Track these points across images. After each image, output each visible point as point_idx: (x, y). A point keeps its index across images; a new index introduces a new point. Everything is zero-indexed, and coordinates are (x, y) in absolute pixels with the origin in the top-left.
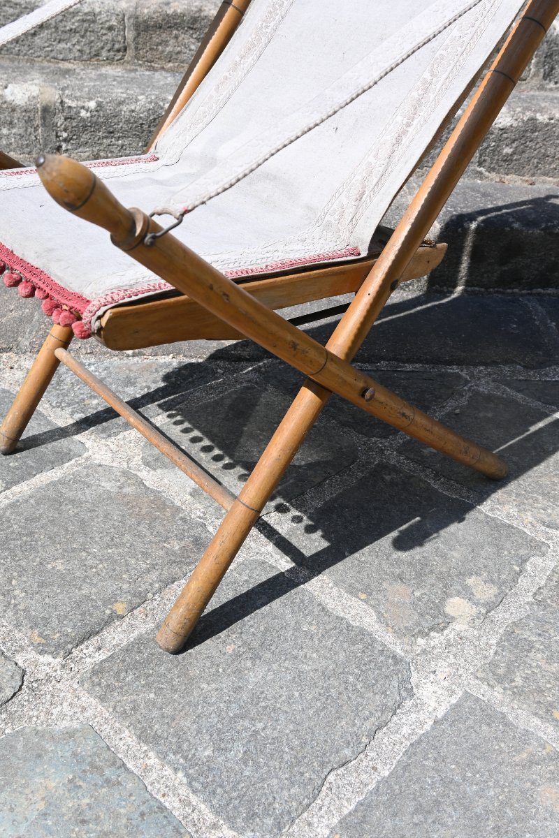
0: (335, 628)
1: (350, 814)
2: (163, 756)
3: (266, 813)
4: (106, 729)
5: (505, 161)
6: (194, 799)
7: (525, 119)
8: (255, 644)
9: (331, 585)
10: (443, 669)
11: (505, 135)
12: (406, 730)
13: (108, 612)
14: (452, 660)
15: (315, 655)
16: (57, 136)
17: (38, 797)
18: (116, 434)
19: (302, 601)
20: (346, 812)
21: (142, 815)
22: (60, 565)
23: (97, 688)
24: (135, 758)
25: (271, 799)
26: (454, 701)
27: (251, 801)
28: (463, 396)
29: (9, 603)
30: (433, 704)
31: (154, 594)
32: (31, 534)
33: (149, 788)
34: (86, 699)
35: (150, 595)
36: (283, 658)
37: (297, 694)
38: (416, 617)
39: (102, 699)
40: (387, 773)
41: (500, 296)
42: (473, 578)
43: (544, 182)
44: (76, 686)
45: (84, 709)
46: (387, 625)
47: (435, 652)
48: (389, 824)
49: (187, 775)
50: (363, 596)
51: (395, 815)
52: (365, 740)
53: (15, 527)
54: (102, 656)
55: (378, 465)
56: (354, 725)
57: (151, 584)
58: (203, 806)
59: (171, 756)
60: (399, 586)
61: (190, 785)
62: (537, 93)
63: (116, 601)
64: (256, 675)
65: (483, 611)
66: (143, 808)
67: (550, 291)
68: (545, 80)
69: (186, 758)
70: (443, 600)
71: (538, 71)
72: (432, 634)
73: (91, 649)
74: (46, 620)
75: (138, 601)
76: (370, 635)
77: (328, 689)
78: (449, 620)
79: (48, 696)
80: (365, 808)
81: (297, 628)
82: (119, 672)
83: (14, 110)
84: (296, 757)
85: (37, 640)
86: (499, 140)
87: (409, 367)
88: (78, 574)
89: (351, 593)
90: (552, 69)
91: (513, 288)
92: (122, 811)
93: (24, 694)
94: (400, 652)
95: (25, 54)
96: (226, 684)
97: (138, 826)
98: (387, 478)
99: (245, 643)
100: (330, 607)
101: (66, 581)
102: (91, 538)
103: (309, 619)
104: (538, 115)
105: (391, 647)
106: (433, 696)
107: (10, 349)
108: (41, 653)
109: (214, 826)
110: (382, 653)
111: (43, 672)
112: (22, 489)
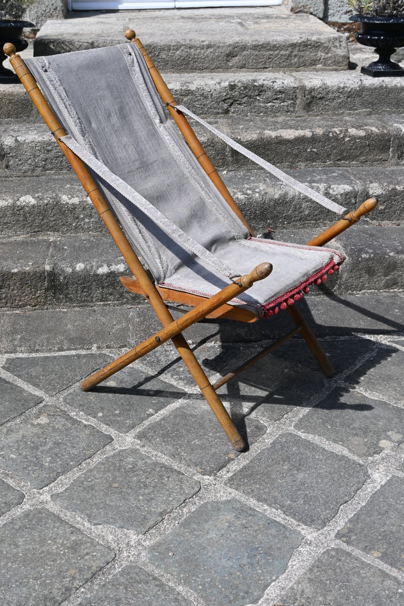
0: (331, 456)
1: (352, 518)
2: (270, 505)
3: (318, 519)
4: (243, 499)
5: (381, 213)
6: (287, 518)
7: (390, 189)
8: (297, 465)
9: (325, 440)
10: (382, 468)
12: (369, 490)
13: (227, 458)
15: (324, 466)
17: (224, 522)
19: (313, 447)
20: (350, 517)
21: (269, 523)
22: (197, 442)
23: (233, 485)
24: (258, 507)
25: (319, 515)
26: (388, 478)
27: (311, 516)
28: (373, 351)
29: (181, 458)
30: (379, 480)
32: (178, 430)
33: (268, 516)
34: (229, 490)
36: (311, 468)
37: (320, 481)
38: (366, 449)
39: (237, 489)
40: (364, 504)
41: (387, 294)
42: (390, 432)
44: (223, 486)
45: (230, 494)
46: (354, 453)
47: (377, 462)
48: (368, 519)
49: (282, 510)
50: (341, 443)
51: (370, 516)
52: (353, 494)
53: (169, 428)
54: (230, 475)
55: (336, 388)
56: (347, 489)
58: (292, 520)
59: (273, 505)
60: (357, 438)
61: (284, 513)
62: (395, 168)
63: (229, 453)
64: (300, 476)
65: (397, 444)
66: (268, 522)
68: (399, 159)
69: (280, 505)
70: (378, 442)
71: (394, 155)
72: (375, 455)
73: (224, 472)
74: (201, 463)
75: (239, 453)
76: (347, 457)
77: (333, 478)
78: (382, 449)
79: (213, 491)
80: (357, 517)
81: (314, 457)
82: (240, 479)
84: (325, 501)
85: (201, 470)
87: (342, 338)
88: (207, 445)
89: (335, 442)
90: (403, 153)
91: (394, 289)
92: (260, 523)
93: (203, 490)
94: (361, 462)
96: (289, 479)
97: (268, 527)
99: (292, 465)
100: (326, 448)
101: (202, 447)
102: (207, 430)
103: (318, 453)
104: (397, 186)
105: (357, 461)
106: (379, 477)
107: (125, 346)
108: (204, 475)
109: (298, 525)
110: (354, 463)
111: (207, 482)
112: (163, 412)
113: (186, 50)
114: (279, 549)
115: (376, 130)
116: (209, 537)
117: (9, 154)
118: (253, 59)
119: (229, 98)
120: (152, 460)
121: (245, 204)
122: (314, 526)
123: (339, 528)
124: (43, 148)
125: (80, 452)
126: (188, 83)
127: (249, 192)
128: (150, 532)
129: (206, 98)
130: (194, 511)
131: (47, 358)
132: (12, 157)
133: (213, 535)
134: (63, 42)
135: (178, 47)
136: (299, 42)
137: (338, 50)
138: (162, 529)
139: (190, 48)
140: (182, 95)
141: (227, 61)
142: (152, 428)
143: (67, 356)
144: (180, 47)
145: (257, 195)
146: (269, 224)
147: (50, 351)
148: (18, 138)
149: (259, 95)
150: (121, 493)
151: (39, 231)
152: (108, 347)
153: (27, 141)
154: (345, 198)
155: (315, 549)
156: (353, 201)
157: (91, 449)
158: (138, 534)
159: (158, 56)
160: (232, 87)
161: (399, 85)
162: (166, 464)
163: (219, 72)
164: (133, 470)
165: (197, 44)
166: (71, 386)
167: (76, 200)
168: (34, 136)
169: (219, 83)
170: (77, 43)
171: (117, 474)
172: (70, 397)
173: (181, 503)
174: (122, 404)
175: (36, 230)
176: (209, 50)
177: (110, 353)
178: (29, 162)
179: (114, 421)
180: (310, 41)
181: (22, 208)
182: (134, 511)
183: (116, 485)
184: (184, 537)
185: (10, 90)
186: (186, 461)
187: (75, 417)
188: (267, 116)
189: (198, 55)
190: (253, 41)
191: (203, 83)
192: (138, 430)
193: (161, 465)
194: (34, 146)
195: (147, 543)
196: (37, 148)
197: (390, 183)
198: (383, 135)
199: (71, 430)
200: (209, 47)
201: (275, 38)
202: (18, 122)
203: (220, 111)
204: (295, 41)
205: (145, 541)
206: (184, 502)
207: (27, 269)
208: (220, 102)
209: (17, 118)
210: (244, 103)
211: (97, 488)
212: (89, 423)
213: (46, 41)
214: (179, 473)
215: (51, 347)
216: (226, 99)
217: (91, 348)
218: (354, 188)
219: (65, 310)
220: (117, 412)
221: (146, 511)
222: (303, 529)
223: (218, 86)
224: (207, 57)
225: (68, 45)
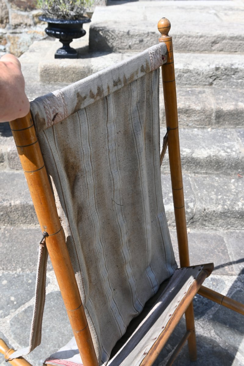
113: (186, 38)
118: (229, 46)
119: (214, 76)
121: (225, 159)
126: (188, 64)
127: (229, 150)
129: (199, 75)
134: (108, 31)
139: (189, 37)
140: (184, 73)
141: (212, 46)
144: (183, 36)
145: (234, 153)
146: (240, 172)
149: (234, 74)
160: (217, 69)
165: (194, 34)
169: (209, 66)
170: (116, 32)
176: (202, 39)
185: (74, 65)
188: (237, 88)
189: (194, 42)
190: (230, 34)
200: (201, 37)
203: (207, 83)
208: (207, 78)
210: (224, 79)
213: (98, 29)
216: (212, 76)
223: (208, 68)
224: (199, 43)
225: (111, 33)
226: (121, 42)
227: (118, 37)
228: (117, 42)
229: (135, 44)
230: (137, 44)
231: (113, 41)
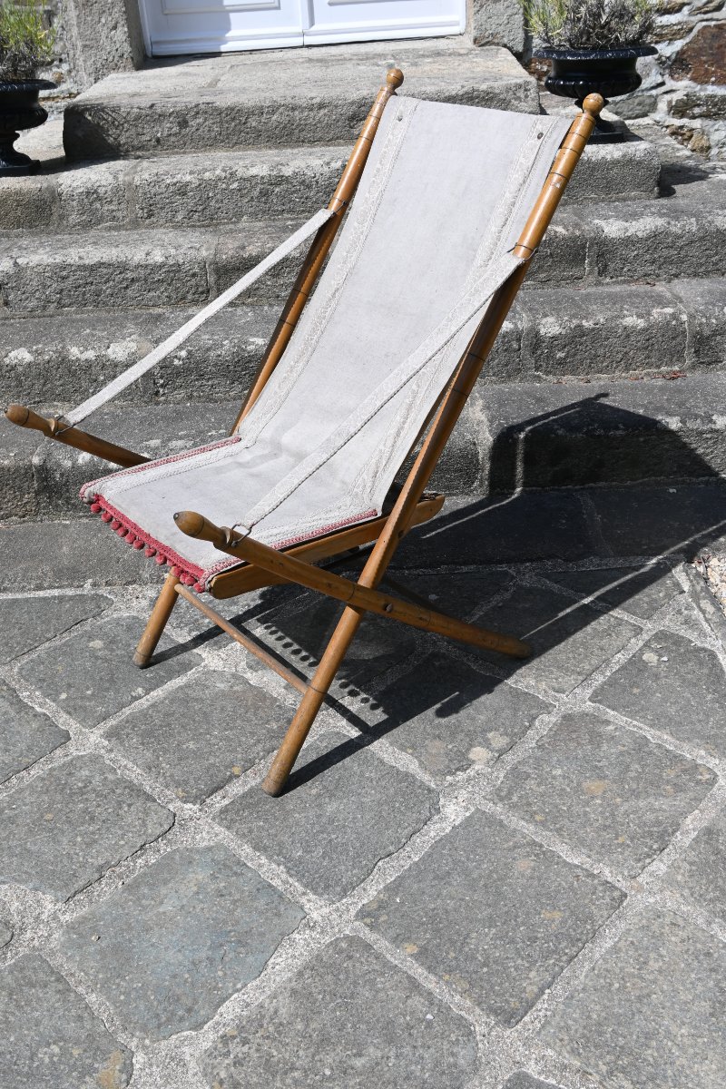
0: (388, 773)
1: (391, 883)
2: (270, 858)
3: (336, 884)
4: (233, 845)
5: (560, 364)
6: (291, 880)
7: (572, 326)
8: (333, 787)
11: (556, 343)
12: (432, 834)
13: (228, 773)
14: (470, 789)
15: (373, 791)
16: (155, 383)
17: (192, 884)
18: (225, 646)
19: (366, 757)
20: (388, 882)
21: (258, 890)
22: (192, 745)
23: (225, 822)
24: (252, 860)
25: (340, 877)
26: (468, 814)
27: (327, 879)
28: (508, 591)
29: (159, 772)
30: (453, 817)
31: (260, 760)
32: (169, 725)
33: (262, 876)
34: (217, 828)
35: (257, 761)
36: (351, 795)
37: (359, 816)
38: (447, 762)
39: (228, 828)
40: (417, 859)
41: (556, 493)
42: (493, 733)
43: (599, 379)
44: (210, 821)
45: (217, 835)
46: (426, 769)
47: (459, 784)
48: (415, 886)
49: (286, 867)
50: (410, 751)
51: (420, 881)
52: (404, 840)
53: (157, 721)
54: (226, 802)
55: (431, 654)
56: (397, 832)
57: (258, 753)
58: (296, 884)
59: (276, 857)
60: (437, 743)
61: (288, 872)
62: (594, 290)
63: (234, 766)
64: (331, 808)
65: (497, 755)
66: (259, 886)
67: (602, 484)
68: (601, 276)
69: (285, 858)
70: (468, 750)
71: (592, 269)
72: (458, 773)
74: (186, 782)
75: (249, 765)
76: (413, 776)
77: (380, 812)
78: (470, 763)
79: (192, 829)
80: (399, 882)
81: (362, 775)
82: (239, 810)
83: (116, 366)
84: (357, 853)
85: (181, 794)
86: (551, 347)
87: (465, 569)
88: (205, 750)
89: (402, 750)
90: (606, 266)
91: (566, 485)
92: (246, 888)
93: (176, 828)
94: (433, 785)
95: (119, 305)
96: (312, 813)
97: (255, 896)
98: (437, 664)
99: (324, 787)
100: (385, 760)
101: (197, 755)
102: (213, 725)
103: (370, 768)
104: (584, 321)
105: (427, 783)
106: (453, 812)
107: (134, 582)
108: (185, 802)
109: (304, 894)
110: (420, 787)
111: (187, 814)
112: (158, 694)
113: (287, 113)
114: (262, 934)
115: (564, 232)
116: (161, 910)
117: (7, 284)
120: (117, 774)
122: (326, 896)
123: (365, 901)
124: (55, 273)
125: (14, 759)
126: (281, 164)
128: (76, 898)
129: (309, 187)
130: (153, 864)
131: (15, 601)
132: (12, 288)
133: (167, 907)
134: (103, 110)
135: (274, 109)
136: (461, 93)
137: (522, 104)
138: (95, 893)
139: (293, 109)
140: (271, 184)
141: (351, 127)
142: (132, 721)
143: (45, 599)
144: (278, 108)
147: (23, 589)
148: (18, 261)
150: (51, 830)
151: (41, 401)
152: (107, 584)
153: (31, 264)
154: (502, 342)
155: (318, 936)
156: (515, 346)
157: (32, 754)
158: (57, 901)
159: (244, 123)
161: (609, 157)
162: (135, 781)
163: (339, 145)
164: (82, 791)
165: (303, 102)
166: (36, 647)
167: (90, 355)
168: (41, 257)
169: (328, 164)
170: (123, 110)
171: (59, 797)
172: (29, 667)
173: (135, 850)
174: (101, 679)
175: (37, 399)
176: (322, 112)
177: (110, 593)
178: (37, 295)
179: (81, 707)
180: (478, 91)
181: (13, 368)
182: (61, 861)
183: (49, 816)
184: (124, 909)
185: (18, 186)
186: (165, 778)
187: (25, 701)
189: (306, 120)
191: (303, 165)
192: (112, 722)
193: (127, 784)
194: (41, 270)
195: (67, 918)
196: (47, 274)
197: (574, 316)
198: (574, 239)
199: (13, 721)
200: (321, 106)
201: (423, 89)
202: (33, 234)
204: (454, 93)
205: (64, 913)
206: (142, 847)
207: (6, 462)
209: (31, 228)
211: (20, 821)
212: (44, 711)
214: (150, 798)
215: (25, 584)
217: (82, 586)
218: (516, 324)
219: (68, 522)
220: (89, 692)
221: (79, 862)
222: (309, 901)
223: (326, 169)
224: (319, 122)
225: (110, 113)
226: (138, 134)
227: (127, 122)
228: (127, 134)
229: (170, 135)
230: (175, 135)
231: (118, 132)
